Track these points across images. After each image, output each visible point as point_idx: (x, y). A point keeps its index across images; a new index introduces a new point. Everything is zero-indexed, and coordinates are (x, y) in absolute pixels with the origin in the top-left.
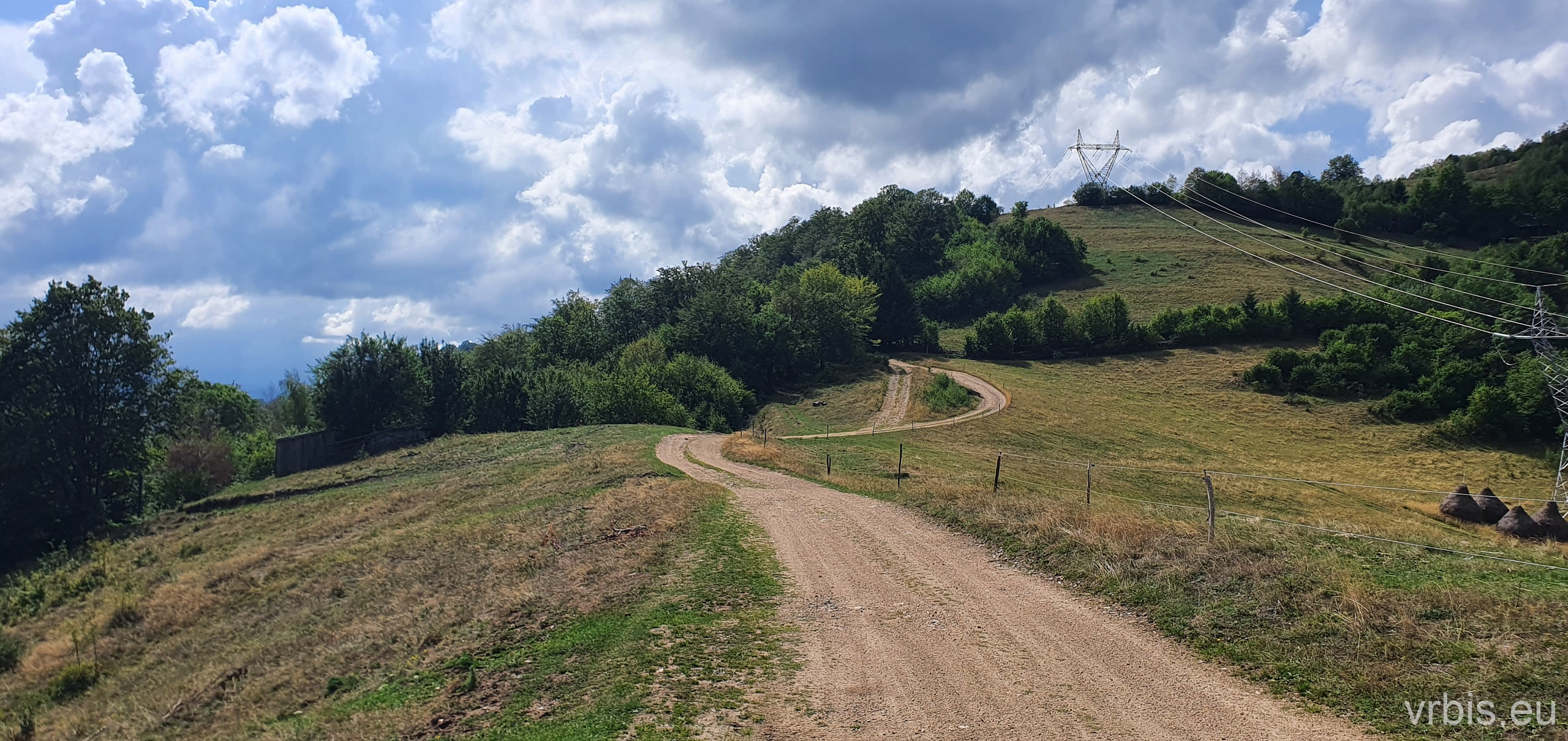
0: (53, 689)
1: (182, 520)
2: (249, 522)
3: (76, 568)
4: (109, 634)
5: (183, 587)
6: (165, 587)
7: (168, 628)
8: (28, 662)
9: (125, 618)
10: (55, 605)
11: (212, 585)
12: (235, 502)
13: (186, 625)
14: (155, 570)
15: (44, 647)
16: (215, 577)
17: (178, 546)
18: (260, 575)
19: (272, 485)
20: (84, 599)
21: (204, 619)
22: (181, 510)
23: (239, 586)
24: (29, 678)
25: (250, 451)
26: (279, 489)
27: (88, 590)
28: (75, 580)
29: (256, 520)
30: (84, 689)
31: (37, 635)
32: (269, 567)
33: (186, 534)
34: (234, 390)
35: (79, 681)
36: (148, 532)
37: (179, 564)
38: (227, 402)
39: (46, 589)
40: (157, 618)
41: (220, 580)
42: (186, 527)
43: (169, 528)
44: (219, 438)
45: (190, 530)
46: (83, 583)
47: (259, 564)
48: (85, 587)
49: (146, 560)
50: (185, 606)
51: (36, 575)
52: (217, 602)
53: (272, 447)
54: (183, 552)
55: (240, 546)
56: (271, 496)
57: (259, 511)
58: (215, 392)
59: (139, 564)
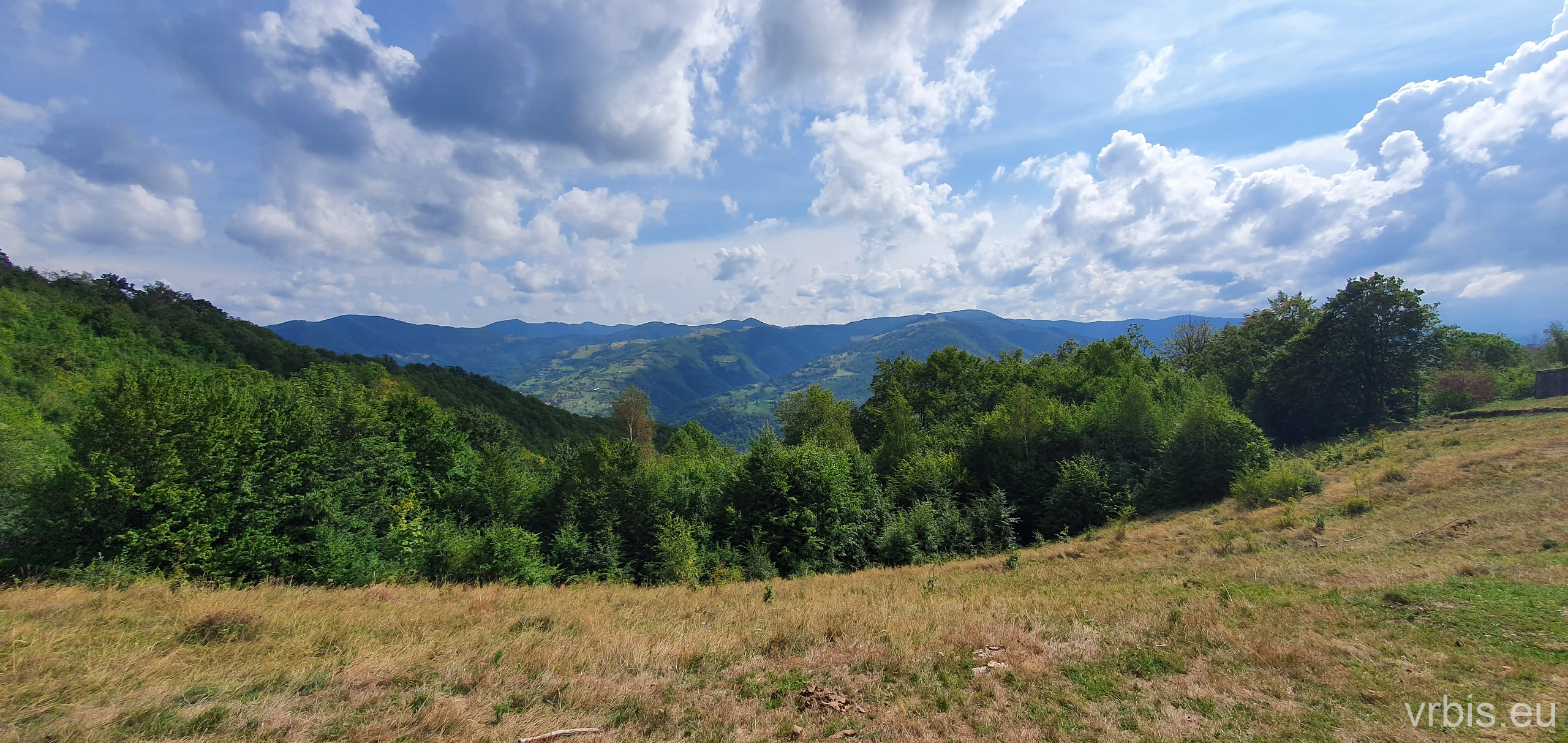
0: (1342, 509)
1: (1446, 422)
2: (1504, 428)
3: (1364, 445)
4: (1381, 485)
5: (1440, 465)
6: (1426, 462)
7: (1426, 488)
8: (1327, 491)
9: (1393, 477)
10: (1348, 464)
11: (1465, 466)
12: (1494, 414)
13: (1440, 488)
14: (1420, 452)
15: (1339, 486)
16: (1467, 461)
17: (1440, 439)
18: (1509, 465)
19: (1530, 404)
20: (1368, 463)
21: (1455, 487)
22: (1447, 416)
23: (1488, 469)
24: (1328, 501)
25: (1511, 379)
26: (1537, 407)
27: (1370, 458)
28: (1362, 451)
29: (1510, 427)
30: (1360, 513)
31: (1336, 478)
32: (1519, 460)
33: (1448, 432)
34: (1499, 338)
35: (1358, 508)
36: (1417, 428)
37: (1441, 450)
38: (1491, 346)
39: (1343, 454)
40: (1416, 481)
41: (1471, 464)
42: (1448, 427)
43: (1435, 428)
44: (1483, 371)
45: (1451, 429)
46: (1368, 454)
47: (1509, 457)
48: (1369, 456)
49: (1415, 445)
50: (1439, 476)
51: (1337, 446)
52: (1468, 478)
53: (1533, 378)
54: (1444, 443)
55: (1493, 444)
56: (1526, 411)
57: (1513, 421)
58: (1481, 340)
59: (1409, 447)
